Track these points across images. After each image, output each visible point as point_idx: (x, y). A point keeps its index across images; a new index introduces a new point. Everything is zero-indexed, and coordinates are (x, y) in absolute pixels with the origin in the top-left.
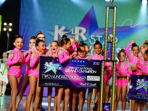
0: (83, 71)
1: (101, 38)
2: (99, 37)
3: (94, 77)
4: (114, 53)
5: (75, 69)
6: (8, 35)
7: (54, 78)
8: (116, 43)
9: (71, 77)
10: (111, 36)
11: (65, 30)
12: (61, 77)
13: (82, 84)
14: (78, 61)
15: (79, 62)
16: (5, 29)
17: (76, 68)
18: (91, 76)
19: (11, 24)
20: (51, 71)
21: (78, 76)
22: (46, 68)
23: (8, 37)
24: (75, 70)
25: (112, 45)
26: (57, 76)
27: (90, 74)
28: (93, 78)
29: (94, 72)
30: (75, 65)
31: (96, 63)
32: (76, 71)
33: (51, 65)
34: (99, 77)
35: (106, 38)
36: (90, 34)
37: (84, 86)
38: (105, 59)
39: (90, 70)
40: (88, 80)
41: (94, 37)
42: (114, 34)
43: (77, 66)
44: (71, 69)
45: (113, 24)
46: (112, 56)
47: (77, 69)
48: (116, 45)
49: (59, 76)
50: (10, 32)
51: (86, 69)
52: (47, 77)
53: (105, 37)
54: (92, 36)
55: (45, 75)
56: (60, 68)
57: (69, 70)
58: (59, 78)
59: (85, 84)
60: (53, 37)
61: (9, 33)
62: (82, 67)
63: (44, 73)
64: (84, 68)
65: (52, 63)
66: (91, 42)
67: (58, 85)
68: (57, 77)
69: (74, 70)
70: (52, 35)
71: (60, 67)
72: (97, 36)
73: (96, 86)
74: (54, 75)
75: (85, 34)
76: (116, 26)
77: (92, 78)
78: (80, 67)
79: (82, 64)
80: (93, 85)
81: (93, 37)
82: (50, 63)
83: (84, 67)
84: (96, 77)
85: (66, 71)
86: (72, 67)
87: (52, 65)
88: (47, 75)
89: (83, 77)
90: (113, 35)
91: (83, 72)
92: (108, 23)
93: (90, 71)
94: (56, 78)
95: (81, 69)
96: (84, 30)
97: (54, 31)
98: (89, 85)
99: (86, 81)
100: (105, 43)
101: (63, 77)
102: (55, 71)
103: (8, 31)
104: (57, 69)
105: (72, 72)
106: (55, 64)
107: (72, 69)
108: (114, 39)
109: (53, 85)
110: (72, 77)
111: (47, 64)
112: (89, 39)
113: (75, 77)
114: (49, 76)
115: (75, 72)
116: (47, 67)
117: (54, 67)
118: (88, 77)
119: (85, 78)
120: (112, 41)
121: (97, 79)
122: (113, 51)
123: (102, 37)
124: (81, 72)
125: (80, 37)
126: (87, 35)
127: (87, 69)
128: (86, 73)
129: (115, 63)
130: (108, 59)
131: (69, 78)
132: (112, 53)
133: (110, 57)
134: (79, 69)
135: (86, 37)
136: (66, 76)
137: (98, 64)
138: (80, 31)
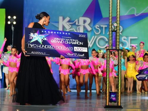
0: (69, 42)
1: (105, 28)
2: (104, 26)
4: (119, 42)
6: (13, 28)
7: (40, 48)
8: (121, 32)
9: (57, 47)
10: (115, 24)
13: (69, 54)
15: (64, 34)
17: (62, 40)
20: (37, 41)
21: (64, 47)
22: (31, 38)
23: (13, 30)
24: (61, 41)
25: (117, 34)
26: (43, 45)
27: (76, 45)
28: (81, 49)
30: (60, 36)
32: (62, 42)
34: (87, 48)
35: (110, 27)
36: (94, 24)
38: (110, 48)
39: (76, 41)
40: (75, 50)
41: (99, 26)
42: (118, 22)
43: (63, 38)
44: (56, 40)
45: (117, 12)
49: (46, 46)
51: (72, 40)
52: (33, 47)
54: (97, 26)
55: (31, 45)
56: (45, 39)
57: (55, 41)
58: (45, 47)
59: (73, 55)
62: (68, 38)
63: (29, 43)
64: (70, 40)
65: (37, 34)
66: (97, 33)
68: (43, 47)
69: (60, 41)
72: (101, 26)
73: (84, 56)
74: (40, 45)
75: (89, 24)
76: (119, 14)
77: (79, 49)
78: (66, 38)
79: (68, 36)
80: (81, 55)
81: (98, 27)
82: (36, 33)
84: (83, 48)
85: (52, 42)
86: (58, 39)
87: (37, 36)
88: (33, 45)
89: (70, 48)
90: (117, 24)
91: (70, 43)
92: (112, 12)
93: (76, 43)
94: (42, 48)
95: (66, 40)
97: (58, 22)
98: (77, 55)
99: (73, 52)
100: (109, 32)
101: (49, 47)
102: (40, 41)
104: (42, 39)
105: (59, 42)
106: (40, 35)
107: (58, 40)
108: (118, 28)
109: (40, 53)
110: (59, 48)
111: (33, 35)
112: (94, 29)
113: (61, 48)
114: (35, 46)
116: (32, 37)
117: (39, 38)
118: (75, 48)
119: (72, 49)
120: (117, 30)
121: (84, 50)
122: (118, 40)
123: (106, 26)
124: (68, 43)
126: (92, 25)
127: (73, 40)
128: (72, 44)
129: (120, 52)
130: (113, 48)
131: (55, 48)
132: (117, 42)
133: (115, 46)
134: (65, 40)
135: (91, 27)
136: (53, 46)
137: (84, 36)
138: (85, 22)
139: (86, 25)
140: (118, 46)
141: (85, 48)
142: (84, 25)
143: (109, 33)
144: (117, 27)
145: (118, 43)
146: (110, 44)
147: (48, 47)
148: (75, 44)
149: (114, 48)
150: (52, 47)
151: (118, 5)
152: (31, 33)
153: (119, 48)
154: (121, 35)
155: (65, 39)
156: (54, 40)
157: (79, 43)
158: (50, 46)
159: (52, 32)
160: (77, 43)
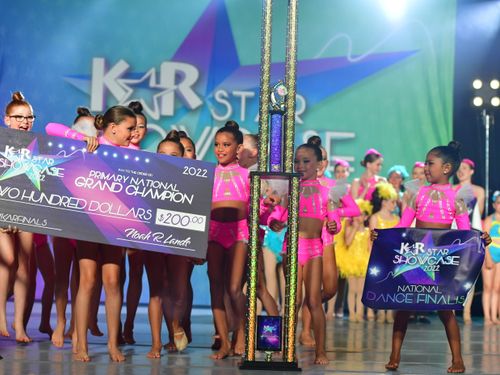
0: (141, 190)
3: (182, 214)
5: (112, 180)
7: (31, 201)
9: (94, 206)
12: (56, 200)
13: (134, 233)
15: (128, 160)
17: (118, 179)
18: (173, 213)
20: (23, 177)
21: (121, 206)
22: (5, 165)
24: (114, 184)
26: (43, 195)
27: (167, 205)
28: (181, 220)
29: (183, 199)
30: (110, 166)
31: (192, 171)
32: (117, 187)
33: (25, 157)
34: (204, 217)
37: (141, 240)
39: (170, 189)
40: (157, 222)
43: (120, 173)
44: (96, 180)
47: (122, 182)
49: (52, 196)
51: (152, 184)
52: (6, 196)
56: (56, 172)
57: (90, 182)
58: (50, 202)
59: (148, 237)
62: (141, 177)
64: (146, 182)
65: (28, 151)
67: (43, 226)
68: (41, 198)
69: (110, 183)
71: (56, 166)
73: (189, 246)
74: (33, 193)
77: (176, 220)
78: (131, 175)
79: (141, 166)
80: (178, 242)
82: (23, 150)
83: (145, 178)
84: (191, 216)
85: (78, 184)
86: (102, 175)
87: (28, 157)
88: (7, 189)
89: (141, 212)
91: (143, 194)
93: (168, 195)
94: (38, 203)
95: (133, 183)
99: (152, 226)
101: (65, 200)
102: (36, 179)
104: (45, 173)
105: (102, 189)
106: (40, 158)
107: (103, 181)
109: (26, 222)
110: (99, 207)
111: (12, 153)
113: (110, 208)
114: (14, 193)
115: (112, 189)
116: (9, 163)
117: (34, 166)
118: (160, 212)
119: (148, 216)
121: (194, 222)
124: (136, 193)
127: (156, 185)
128: (153, 197)
131: (87, 207)
134: (128, 183)
136: (79, 200)
137: (201, 174)
141: (198, 216)
147: (61, 201)
148: (163, 199)
150: (75, 201)
152: (7, 147)
155: (129, 180)
156: (86, 177)
157: (178, 197)
158: (69, 201)
159: (84, 150)
160: (172, 196)
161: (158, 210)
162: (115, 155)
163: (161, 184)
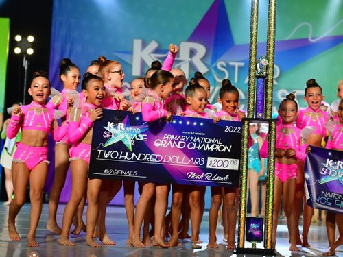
0: (197, 145)
1: (240, 68)
2: (237, 65)
3: (224, 159)
4: (272, 102)
5: (179, 140)
6: (25, 63)
8: (277, 80)
9: (168, 159)
10: (264, 62)
11: (157, 51)
12: (142, 157)
13: (193, 175)
14: (188, 123)
16: (17, 51)
17: (182, 139)
18: (218, 159)
19: (31, 39)
21: (184, 157)
22: (108, 136)
23: (26, 68)
24: (180, 143)
25: (267, 82)
26: (134, 154)
27: (215, 154)
28: (223, 164)
29: (224, 149)
30: (178, 130)
31: (231, 129)
32: (182, 145)
33: (121, 129)
34: (238, 160)
35: (253, 67)
36: (215, 59)
37: (197, 179)
38: (251, 117)
39: (216, 143)
40: (208, 166)
41: (224, 64)
42: (271, 57)
43: (184, 134)
44: (168, 141)
45: (269, 34)
46: (266, 110)
47: (185, 141)
48: (275, 82)
49: (140, 154)
50: (29, 58)
51: (205, 140)
52: (109, 157)
53: (250, 64)
54: (220, 64)
55: (105, 152)
56: (142, 138)
57: (164, 142)
58: (138, 159)
59: (202, 177)
60: (131, 66)
61: (26, 59)
62: (197, 136)
64: (200, 140)
65: (123, 125)
66: (217, 77)
67: (135, 176)
68: (133, 157)
69: (177, 143)
70: (128, 61)
71: (142, 134)
72: (231, 63)
73: (228, 181)
74: (127, 154)
75: (203, 59)
76: (274, 39)
77: (220, 163)
78: (191, 135)
79: (198, 129)
80: (221, 178)
81: (223, 66)
82: (119, 124)
83: (200, 136)
84: (230, 160)
85: (156, 145)
86: (172, 137)
87: (123, 129)
88: (110, 152)
89: (197, 160)
90: (269, 61)
91: (199, 148)
92: (256, 32)
93: (215, 147)
94: (131, 160)
95: (192, 141)
96: (201, 49)
97: (131, 53)
98: (211, 178)
99: (204, 169)
100: (250, 78)
101: (148, 157)
102: (129, 144)
103: (26, 53)
104: (134, 139)
105: (172, 147)
106: (131, 128)
107: (173, 141)
108: (270, 70)
109: (123, 174)
110: (171, 159)
111: (112, 127)
112: (213, 71)
113: (178, 160)
114: (115, 155)
115: (178, 146)
116: (111, 134)
117: (127, 135)
119: (202, 162)
120: (267, 75)
121: (231, 164)
122: (269, 98)
123: (242, 64)
124: (194, 147)
125: (192, 66)
126: (209, 61)
127: (207, 140)
128: (205, 149)
129: (273, 125)
130: (258, 117)
131: (163, 160)
132: (266, 103)
133: (262, 112)
134: (189, 141)
135: (206, 65)
136: (157, 155)
137: (237, 130)
138: (192, 53)
139: (197, 60)
140: (268, 112)
141: (234, 160)
142: (190, 59)
143: (249, 81)
144: (267, 67)
145: (269, 105)
146: (251, 107)
147: (146, 157)
148: (212, 150)
149: (260, 115)
150: (155, 157)
151: (272, 16)
152: (109, 123)
153: (271, 116)
154: (276, 85)
155: (190, 139)
156: (162, 139)
157: (222, 148)
158: (151, 157)
160: (218, 148)
161: (209, 158)
162: (180, 122)
163: (210, 140)
